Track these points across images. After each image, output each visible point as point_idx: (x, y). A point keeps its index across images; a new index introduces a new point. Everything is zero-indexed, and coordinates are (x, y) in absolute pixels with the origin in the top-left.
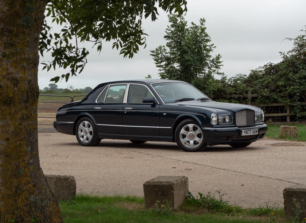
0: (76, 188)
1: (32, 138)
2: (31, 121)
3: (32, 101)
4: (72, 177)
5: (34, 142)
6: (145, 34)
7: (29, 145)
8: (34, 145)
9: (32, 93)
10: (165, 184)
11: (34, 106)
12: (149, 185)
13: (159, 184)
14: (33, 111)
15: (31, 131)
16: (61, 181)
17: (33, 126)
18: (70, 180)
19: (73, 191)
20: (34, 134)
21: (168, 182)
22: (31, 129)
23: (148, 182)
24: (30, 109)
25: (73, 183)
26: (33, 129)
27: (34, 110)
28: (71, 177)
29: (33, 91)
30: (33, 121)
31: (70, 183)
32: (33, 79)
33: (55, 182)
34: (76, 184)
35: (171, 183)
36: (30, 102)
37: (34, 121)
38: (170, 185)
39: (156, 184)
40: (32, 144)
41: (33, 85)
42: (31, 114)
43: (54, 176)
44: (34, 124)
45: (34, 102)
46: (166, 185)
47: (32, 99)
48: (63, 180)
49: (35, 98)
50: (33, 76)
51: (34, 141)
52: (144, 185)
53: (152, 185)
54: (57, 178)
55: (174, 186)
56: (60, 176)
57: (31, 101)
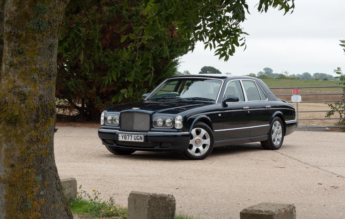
0: (175, 209)
1: (44, 165)
2: (42, 144)
3: (44, 120)
4: (171, 196)
5: (46, 170)
6: (245, 33)
7: (40, 174)
8: (47, 174)
9: (44, 111)
10: (264, 213)
11: (48, 127)
12: (247, 214)
13: (257, 213)
14: (46, 133)
15: (42, 156)
16: (157, 200)
17: (45, 151)
18: (168, 199)
19: (171, 212)
20: (47, 161)
21: (267, 211)
22: (42, 155)
23: (245, 210)
24: (42, 130)
25: (172, 203)
26: (45, 154)
27: (47, 132)
28: (169, 196)
29: (45, 109)
30: (46, 144)
31: (168, 203)
32: (47, 95)
33: (149, 202)
34: (176, 204)
35: (271, 212)
36: (41, 122)
37: (47, 144)
38: (270, 215)
39: (254, 213)
40: (43, 172)
41: (46, 101)
42: (43, 136)
43: (148, 194)
44: (46, 148)
45: (47, 122)
46: (265, 215)
47: (44, 119)
48: (159, 200)
49: (47, 117)
50: (46, 91)
51: (46, 169)
52: (241, 213)
53: (250, 214)
54: (151, 196)
55: (274, 217)
56: (155, 194)
57: (42, 121)
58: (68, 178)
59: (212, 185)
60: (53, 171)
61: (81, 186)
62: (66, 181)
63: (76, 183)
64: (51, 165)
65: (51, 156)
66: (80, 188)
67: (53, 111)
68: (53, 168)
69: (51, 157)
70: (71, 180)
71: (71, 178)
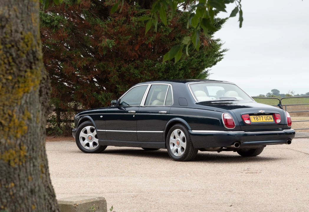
1: (16, 186)
2: (8, 135)
3: (10, 77)
5: (21, 197)
7: (5, 206)
8: (23, 206)
9: (11, 55)
11: (21, 94)
14: (16, 109)
15: (9, 164)
17: (16, 152)
20: (22, 175)
22: (9, 161)
24: (7, 103)
26: (17, 160)
27: (21, 106)
29: (13, 51)
30: (19, 135)
32: (17, 17)
36: (4, 81)
37: (22, 136)
40: (14, 203)
41: (16, 31)
42: (11, 116)
44: (20, 145)
45: (19, 81)
47: (10, 73)
49: (20, 70)
50: (15, 7)
51: (21, 194)
57: (7, 79)
58: (95, 197)
59: (273, 200)
60: (38, 200)
61: (112, 207)
62: (93, 202)
63: (106, 204)
64: (34, 185)
65: (33, 163)
66: (111, 210)
67: (34, 57)
68: (39, 190)
69: (34, 166)
70: (99, 200)
71: (99, 198)
